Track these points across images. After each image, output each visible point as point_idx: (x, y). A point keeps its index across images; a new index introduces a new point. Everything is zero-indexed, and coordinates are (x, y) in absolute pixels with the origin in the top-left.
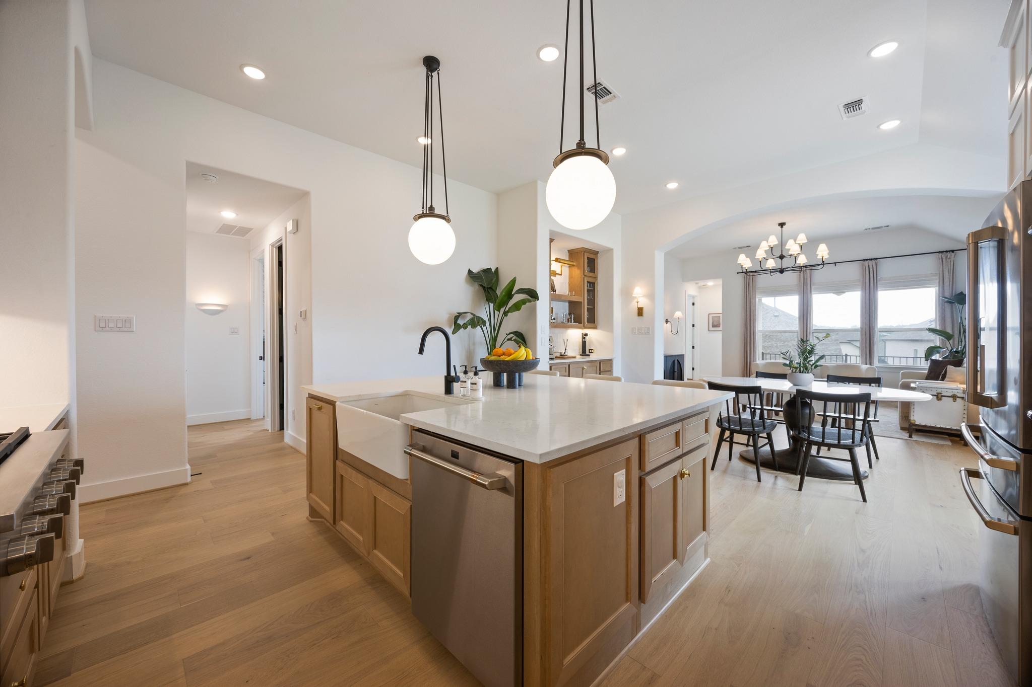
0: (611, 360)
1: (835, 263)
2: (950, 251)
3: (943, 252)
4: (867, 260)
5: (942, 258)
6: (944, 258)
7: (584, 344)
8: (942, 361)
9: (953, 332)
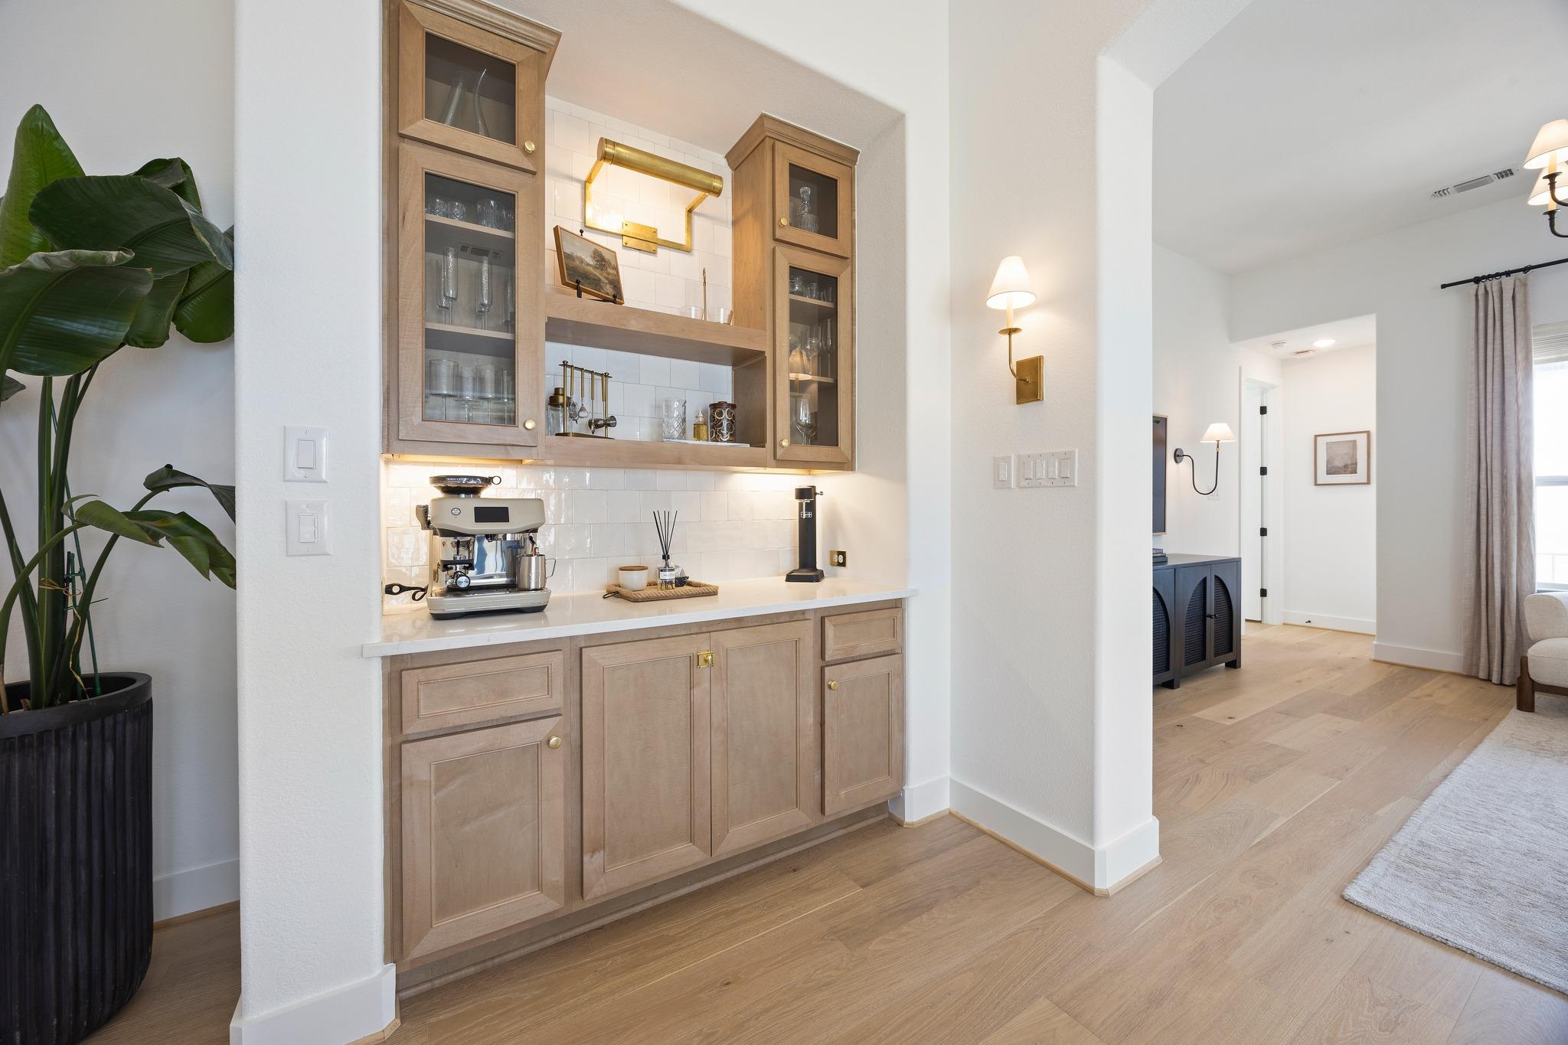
0: (896, 605)
7: (807, 529)
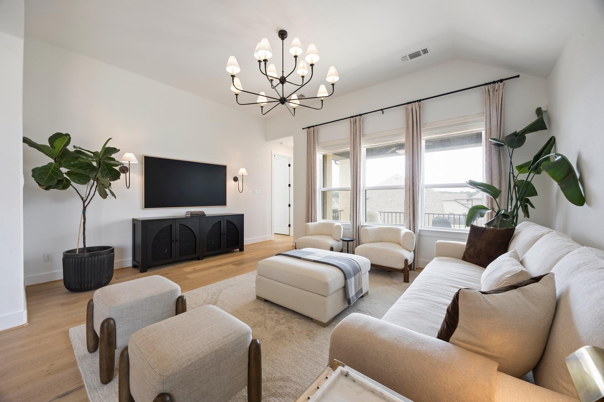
1: (382, 110)
2: (497, 82)
3: (490, 83)
4: (411, 103)
5: (489, 91)
6: (491, 90)
8: (485, 229)
9: (500, 187)
